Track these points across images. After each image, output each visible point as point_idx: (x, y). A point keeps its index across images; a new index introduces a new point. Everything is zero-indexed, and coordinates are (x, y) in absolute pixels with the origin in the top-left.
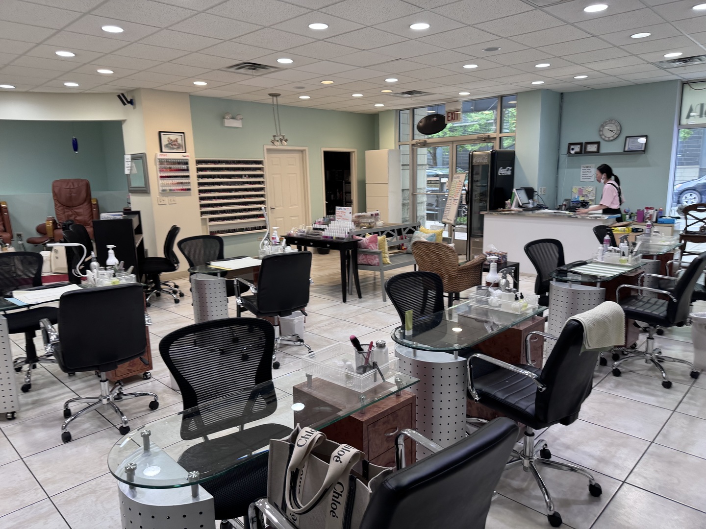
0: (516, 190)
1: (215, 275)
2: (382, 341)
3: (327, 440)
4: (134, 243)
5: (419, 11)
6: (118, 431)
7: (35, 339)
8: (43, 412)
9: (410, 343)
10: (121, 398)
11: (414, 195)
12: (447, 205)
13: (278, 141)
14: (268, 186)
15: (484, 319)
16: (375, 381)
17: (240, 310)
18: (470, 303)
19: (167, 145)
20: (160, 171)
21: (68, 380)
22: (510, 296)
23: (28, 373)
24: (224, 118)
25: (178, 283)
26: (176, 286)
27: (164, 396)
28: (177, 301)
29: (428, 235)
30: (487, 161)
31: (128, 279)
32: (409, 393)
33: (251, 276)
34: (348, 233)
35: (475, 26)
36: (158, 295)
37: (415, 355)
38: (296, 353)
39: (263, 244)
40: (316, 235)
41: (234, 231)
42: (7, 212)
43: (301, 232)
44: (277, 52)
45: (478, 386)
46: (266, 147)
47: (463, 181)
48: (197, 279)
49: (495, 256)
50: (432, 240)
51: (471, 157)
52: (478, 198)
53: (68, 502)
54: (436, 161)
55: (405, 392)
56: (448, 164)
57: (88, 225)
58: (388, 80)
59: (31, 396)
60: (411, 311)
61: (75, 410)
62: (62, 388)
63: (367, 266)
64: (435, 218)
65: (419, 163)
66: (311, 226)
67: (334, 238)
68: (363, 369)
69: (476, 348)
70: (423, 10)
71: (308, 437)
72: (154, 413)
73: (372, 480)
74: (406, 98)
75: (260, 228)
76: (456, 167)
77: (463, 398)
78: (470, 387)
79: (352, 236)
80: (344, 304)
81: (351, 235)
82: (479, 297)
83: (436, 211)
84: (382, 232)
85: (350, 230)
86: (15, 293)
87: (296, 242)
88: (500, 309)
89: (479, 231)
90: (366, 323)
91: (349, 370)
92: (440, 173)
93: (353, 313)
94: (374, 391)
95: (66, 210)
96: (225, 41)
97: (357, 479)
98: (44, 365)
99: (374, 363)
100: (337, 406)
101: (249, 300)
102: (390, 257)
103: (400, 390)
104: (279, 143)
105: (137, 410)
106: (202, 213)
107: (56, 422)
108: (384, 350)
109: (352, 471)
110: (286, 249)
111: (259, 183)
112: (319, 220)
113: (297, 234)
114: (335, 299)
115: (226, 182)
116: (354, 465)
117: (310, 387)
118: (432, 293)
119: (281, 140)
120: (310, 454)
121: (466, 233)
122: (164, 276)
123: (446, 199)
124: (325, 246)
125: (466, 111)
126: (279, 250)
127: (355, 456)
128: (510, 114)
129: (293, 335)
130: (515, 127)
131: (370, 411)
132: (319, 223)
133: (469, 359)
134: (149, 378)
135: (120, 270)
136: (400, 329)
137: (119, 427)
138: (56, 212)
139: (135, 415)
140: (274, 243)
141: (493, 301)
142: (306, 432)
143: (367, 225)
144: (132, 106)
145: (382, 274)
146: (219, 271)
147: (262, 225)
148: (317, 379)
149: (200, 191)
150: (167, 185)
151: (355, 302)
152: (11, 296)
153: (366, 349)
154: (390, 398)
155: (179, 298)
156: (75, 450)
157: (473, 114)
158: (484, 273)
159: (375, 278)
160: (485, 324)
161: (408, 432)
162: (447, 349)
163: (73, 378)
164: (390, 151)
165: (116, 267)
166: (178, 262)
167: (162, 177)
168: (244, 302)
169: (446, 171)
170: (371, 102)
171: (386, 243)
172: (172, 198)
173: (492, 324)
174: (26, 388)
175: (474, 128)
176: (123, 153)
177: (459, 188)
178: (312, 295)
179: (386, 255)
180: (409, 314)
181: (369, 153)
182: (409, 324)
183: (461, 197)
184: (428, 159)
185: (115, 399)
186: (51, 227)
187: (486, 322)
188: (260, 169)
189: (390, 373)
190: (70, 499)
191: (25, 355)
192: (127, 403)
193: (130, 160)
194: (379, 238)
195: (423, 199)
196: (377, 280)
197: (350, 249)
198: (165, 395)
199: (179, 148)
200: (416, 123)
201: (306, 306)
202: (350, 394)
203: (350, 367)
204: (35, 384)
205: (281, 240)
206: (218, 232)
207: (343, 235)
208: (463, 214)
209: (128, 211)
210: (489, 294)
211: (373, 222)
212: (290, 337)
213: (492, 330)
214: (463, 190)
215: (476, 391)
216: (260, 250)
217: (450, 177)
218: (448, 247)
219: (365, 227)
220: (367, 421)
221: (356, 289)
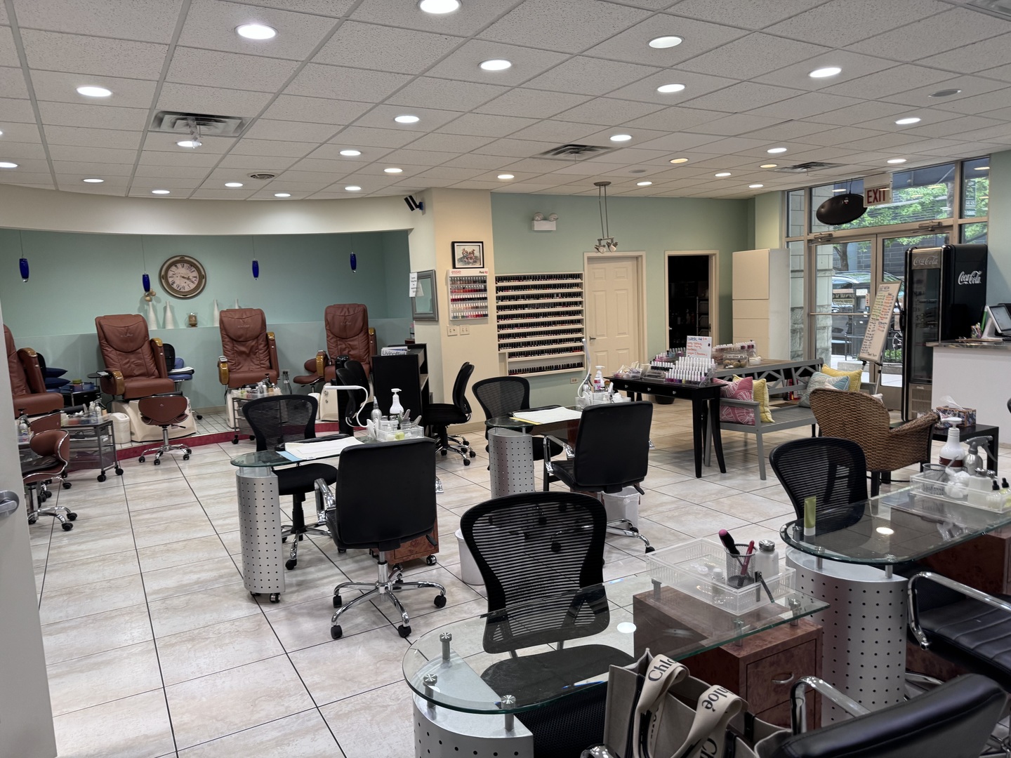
0: (990, 307)
1: (519, 430)
2: (769, 541)
3: (690, 676)
4: (419, 386)
5: (824, 51)
6: (397, 632)
7: (304, 504)
8: (309, 597)
9: (812, 547)
10: (400, 588)
11: (811, 317)
12: (867, 332)
13: (604, 246)
14: (587, 307)
15: (937, 516)
16: (758, 600)
17: (548, 479)
18: (912, 490)
19: (461, 258)
20: (452, 292)
21: (338, 559)
22: (984, 483)
23: (295, 546)
24: (533, 220)
25: (468, 438)
26: (466, 443)
27: (452, 590)
28: (467, 463)
29: (836, 379)
30: (936, 263)
31: (414, 433)
32: (810, 625)
33: (565, 433)
34: (705, 374)
35: (917, 62)
36: (444, 453)
37: (820, 566)
38: (628, 547)
39: (583, 390)
40: (656, 377)
41: (540, 369)
42: (274, 345)
43: (634, 372)
44: (611, 127)
45: (925, 623)
46: (586, 255)
47: (895, 295)
48: (497, 435)
49: (955, 415)
50: (842, 387)
51: (909, 257)
52: (921, 321)
53: (338, 717)
54: (847, 261)
55: (806, 621)
56: (868, 266)
57: (364, 361)
58: (772, 151)
59: (296, 576)
60: (814, 499)
61: (345, 598)
62: (331, 568)
63: (735, 424)
64: (846, 352)
65: (819, 267)
66: (648, 364)
67: (683, 382)
68: (740, 580)
69: (925, 563)
70: (831, 49)
71: (665, 669)
72: (440, 612)
73: (760, 744)
74: (799, 173)
75: (574, 366)
76: (883, 271)
77: (900, 640)
78: (913, 625)
79: (712, 379)
80: (698, 480)
81: (710, 377)
82: (928, 482)
83: (848, 339)
84: (760, 374)
85: (709, 370)
86: (288, 445)
87: (626, 386)
88: (966, 503)
89: (924, 373)
90: (733, 511)
91: (718, 580)
92: (855, 281)
93: (714, 494)
94: (757, 615)
95: (339, 343)
96: (543, 120)
97: (738, 738)
98: (311, 536)
99: (756, 573)
100: (699, 631)
101: (562, 467)
102: (772, 411)
103: (796, 617)
104: (605, 249)
105: (420, 606)
106: (501, 346)
107: (325, 612)
108: (772, 556)
109: (729, 727)
110: (613, 396)
111: (576, 303)
112: (661, 356)
113: (628, 375)
114: (683, 472)
115: (532, 304)
116: (732, 717)
117: (658, 599)
118: (843, 471)
119: (609, 245)
120: (666, 694)
121: (901, 376)
122: (452, 428)
123: (866, 322)
124: (668, 392)
125: (898, 187)
126: (604, 398)
127: (734, 705)
128: (977, 186)
129: (623, 521)
130: (986, 205)
131: (750, 643)
132: (661, 360)
133: (912, 580)
134: (434, 564)
135: (405, 421)
136: (794, 525)
137: (397, 626)
138: (328, 344)
139: (416, 613)
140: (596, 389)
141: (954, 490)
142: (661, 661)
143: (736, 362)
144: (420, 211)
145: (759, 439)
146: (524, 425)
147: (577, 361)
148: (668, 589)
149: (499, 317)
150: (459, 311)
151: (714, 478)
152: (283, 450)
153: (743, 551)
154: (782, 629)
155: (469, 459)
156: (346, 650)
157: (910, 190)
158: (934, 443)
159: (746, 444)
160: (938, 525)
161: (811, 681)
162: (873, 560)
163: (344, 556)
164: (772, 252)
165: (401, 417)
166: (469, 411)
167: (453, 300)
168: (556, 469)
169: (866, 278)
170: (743, 183)
171: (766, 390)
172: (464, 327)
173: (951, 526)
174: (291, 565)
175: (911, 209)
176: (409, 271)
177: (888, 305)
178: (652, 465)
179: (765, 408)
180: (810, 503)
181: (739, 256)
182: (811, 518)
183: (893, 318)
184: (834, 260)
185: (394, 589)
186: (322, 364)
187: (941, 522)
188: (577, 285)
189: (780, 591)
190: (340, 713)
191: (291, 523)
192: (406, 595)
193: (416, 279)
194: (755, 382)
195: (826, 322)
196: (749, 447)
197: (708, 398)
198: (454, 589)
199: (475, 262)
200: (815, 208)
201: (642, 479)
202: (718, 615)
203: (719, 576)
204: (301, 561)
205: (607, 384)
206: (520, 371)
207: (697, 378)
208: (894, 346)
209: (411, 344)
210: (946, 478)
211: (745, 358)
212: (618, 523)
213: (952, 536)
214: (895, 307)
215: (924, 632)
216: (577, 398)
217: (873, 288)
218: (871, 399)
219: (732, 366)
220: (745, 658)
221: (716, 459)
